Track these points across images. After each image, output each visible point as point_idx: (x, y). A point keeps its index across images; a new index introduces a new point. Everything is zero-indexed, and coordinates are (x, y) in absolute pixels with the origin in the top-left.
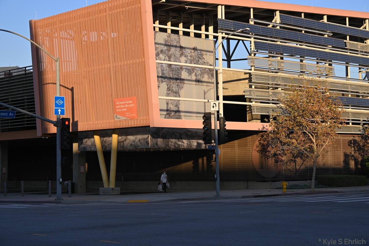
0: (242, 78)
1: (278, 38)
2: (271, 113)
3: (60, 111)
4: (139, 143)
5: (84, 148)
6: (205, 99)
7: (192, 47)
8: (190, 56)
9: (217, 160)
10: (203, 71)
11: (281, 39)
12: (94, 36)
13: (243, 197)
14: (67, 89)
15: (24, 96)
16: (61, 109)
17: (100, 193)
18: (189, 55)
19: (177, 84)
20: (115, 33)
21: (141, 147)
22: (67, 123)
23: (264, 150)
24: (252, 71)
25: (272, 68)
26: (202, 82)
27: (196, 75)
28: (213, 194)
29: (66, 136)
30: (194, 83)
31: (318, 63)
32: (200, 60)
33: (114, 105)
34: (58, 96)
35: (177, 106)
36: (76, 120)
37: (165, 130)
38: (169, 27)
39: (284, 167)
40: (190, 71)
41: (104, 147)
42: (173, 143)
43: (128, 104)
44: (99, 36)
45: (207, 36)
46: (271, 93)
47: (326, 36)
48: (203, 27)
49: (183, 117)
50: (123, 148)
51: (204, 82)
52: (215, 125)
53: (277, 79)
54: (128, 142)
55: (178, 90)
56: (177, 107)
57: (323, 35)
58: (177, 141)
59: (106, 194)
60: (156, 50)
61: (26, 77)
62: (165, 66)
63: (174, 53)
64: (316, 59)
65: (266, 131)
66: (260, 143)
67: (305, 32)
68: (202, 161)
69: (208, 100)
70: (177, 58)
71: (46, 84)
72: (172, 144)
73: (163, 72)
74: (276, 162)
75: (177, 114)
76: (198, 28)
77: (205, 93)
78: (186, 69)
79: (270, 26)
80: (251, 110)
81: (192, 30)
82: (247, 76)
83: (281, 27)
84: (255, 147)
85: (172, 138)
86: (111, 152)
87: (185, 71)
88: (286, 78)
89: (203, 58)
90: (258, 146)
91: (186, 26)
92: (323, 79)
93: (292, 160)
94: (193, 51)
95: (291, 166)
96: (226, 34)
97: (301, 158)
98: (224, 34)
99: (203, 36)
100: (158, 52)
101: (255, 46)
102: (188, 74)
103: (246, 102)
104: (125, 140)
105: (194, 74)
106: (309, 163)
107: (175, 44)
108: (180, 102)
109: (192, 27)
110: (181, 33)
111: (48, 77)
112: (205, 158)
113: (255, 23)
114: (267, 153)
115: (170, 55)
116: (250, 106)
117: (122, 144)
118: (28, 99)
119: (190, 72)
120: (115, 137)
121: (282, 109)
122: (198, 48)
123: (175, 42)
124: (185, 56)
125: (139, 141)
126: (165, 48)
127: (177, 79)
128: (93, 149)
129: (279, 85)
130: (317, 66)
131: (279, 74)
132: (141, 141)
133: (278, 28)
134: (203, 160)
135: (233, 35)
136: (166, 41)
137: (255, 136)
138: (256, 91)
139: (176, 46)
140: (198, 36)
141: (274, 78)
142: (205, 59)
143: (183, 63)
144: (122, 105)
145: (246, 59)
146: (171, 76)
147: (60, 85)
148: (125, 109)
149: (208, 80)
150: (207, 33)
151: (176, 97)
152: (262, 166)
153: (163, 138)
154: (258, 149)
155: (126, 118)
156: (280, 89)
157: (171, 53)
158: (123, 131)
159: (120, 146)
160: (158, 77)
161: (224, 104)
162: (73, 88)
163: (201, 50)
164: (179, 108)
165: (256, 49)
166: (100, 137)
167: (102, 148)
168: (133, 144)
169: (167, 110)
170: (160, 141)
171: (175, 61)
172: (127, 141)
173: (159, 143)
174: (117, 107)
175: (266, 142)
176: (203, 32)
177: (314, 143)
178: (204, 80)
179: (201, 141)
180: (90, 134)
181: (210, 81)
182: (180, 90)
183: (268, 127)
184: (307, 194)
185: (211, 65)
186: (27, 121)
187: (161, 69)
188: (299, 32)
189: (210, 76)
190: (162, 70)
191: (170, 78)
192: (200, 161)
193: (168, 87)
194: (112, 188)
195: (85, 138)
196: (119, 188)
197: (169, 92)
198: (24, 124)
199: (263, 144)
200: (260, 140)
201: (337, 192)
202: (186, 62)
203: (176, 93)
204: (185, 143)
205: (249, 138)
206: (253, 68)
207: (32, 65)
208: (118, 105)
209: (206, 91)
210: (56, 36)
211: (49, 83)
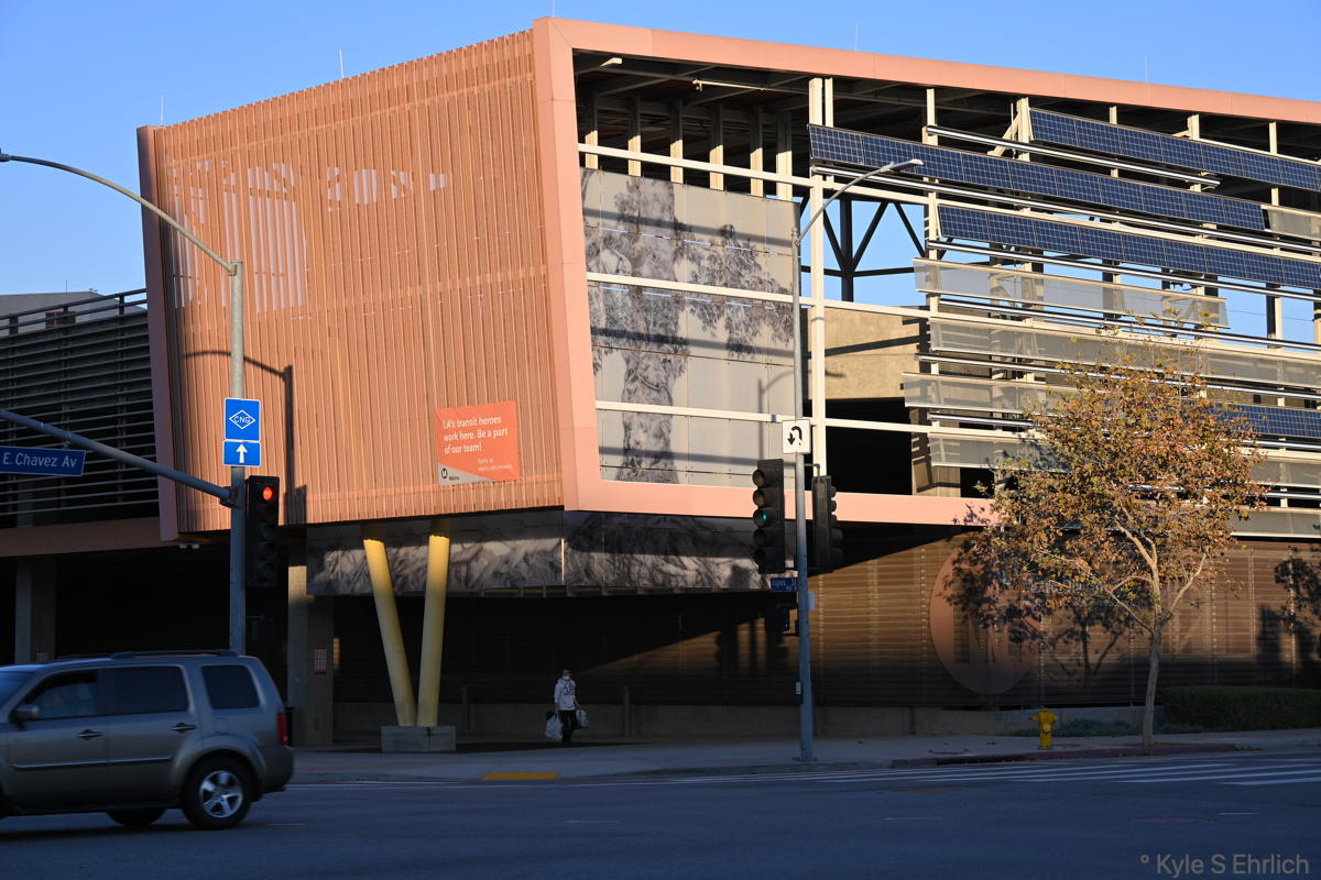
0: (894, 336)
1: (1024, 196)
2: (999, 465)
3: (242, 449)
4: (524, 566)
5: (330, 583)
6: (761, 411)
7: (718, 225)
8: (710, 258)
9: (803, 633)
10: (757, 311)
11: (1035, 198)
12: (366, 185)
13: (897, 764)
14: (268, 374)
15: (116, 398)
16: (245, 445)
17: (384, 747)
18: (706, 254)
19: (662, 357)
20: (441, 176)
21: (534, 580)
22: (267, 494)
23: (971, 594)
24: (932, 314)
25: (1001, 303)
26: (750, 350)
27: (729, 326)
28: (787, 752)
29: (264, 540)
30: (724, 354)
31: (1166, 285)
32: (743, 272)
33: (437, 431)
34: (237, 397)
35: (660, 435)
36: (299, 483)
37: (617, 520)
38: (634, 152)
39: (1044, 658)
40: (710, 310)
41: (400, 581)
42: (646, 567)
43: (484, 428)
44: (384, 187)
45: (770, 188)
46: (997, 393)
47: (1197, 189)
48: (757, 156)
49: (681, 476)
50: (466, 584)
51: (760, 351)
52: (797, 504)
53: (1019, 342)
54: (486, 563)
55: (666, 378)
56: (662, 440)
57: (1187, 185)
58: (659, 560)
59: (403, 748)
60: (586, 235)
61: (123, 331)
62: (618, 292)
63: (653, 247)
64: (1160, 270)
65: (980, 529)
66: (960, 570)
67: (1123, 173)
68: (751, 635)
69: (774, 417)
70: (663, 264)
71: (196, 354)
72: (644, 571)
73: (612, 313)
74: (1017, 638)
75: (661, 464)
76: (737, 156)
77: (761, 392)
78: (694, 303)
79: (997, 153)
80: (925, 451)
81: (716, 164)
82: (914, 330)
83: (1033, 157)
84: (939, 586)
85: (643, 552)
86: (424, 599)
87: (692, 311)
88: (1054, 337)
89: (756, 264)
90: (950, 579)
91: (697, 151)
92: (1184, 341)
93: (1071, 633)
94: (719, 240)
95: (1070, 653)
96: (838, 179)
97: (1107, 625)
98: (830, 179)
99: (757, 188)
100: (594, 244)
101: (943, 225)
102: (700, 323)
103: (909, 422)
104: (476, 556)
105: (721, 323)
106: (1133, 643)
107: (655, 214)
108: (674, 421)
109: (718, 153)
110: (677, 176)
111: (203, 330)
112: (761, 623)
113: (943, 141)
114: (985, 606)
115: (636, 254)
116: (923, 436)
117: (464, 569)
118: (130, 408)
119: (709, 314)
120: (439, 546)
121: (1038, 448)
122: (738, 229)
123: (658, 207)
124: (692, 259)
125: (525, 559)
126: (621, 228)
127: (660, 340)
128: (359, 587)
129: (1028, 362)
130: (1165, 297)
131: (1028, 322)
132: (532, 561)
133: (1025, 158)
134: (753, 630)
135: (862, 183)
136: (624, 204)
137: (939, 544)
138: (944, 383)
139: (659, 223)
140: (737, 185)
141: (1008, 338)
142: (764, 269)
143: (682, 282)
144: (466, 430)
145: (910, 270)
146: (642, 330)
147: (246, 359)
148: (477, 447)
149: (772, 346)
150: (769, 176)
151: (657, 402)
152: (964, 653)
153: (611, 551)
154: (950, 592)
155: (477, 478)
156: (1030, 378)
157: (642, 248)
158: (469, 526)
159: (458, 578)
160: (594, 331)
161: (829, 429)
162: (289, 369)
163: (749, 238)
164: (667, 443)
165: (944, 232)
166: (386, 547)
167: (393, 583)
168: (504, 570)
169: (626, 451)
170: (600, 561)
171: (654, 277)
172: (484, 562)
173: (597, 568)
174: (446, 438)
175: (980, 566)
176: (755, 171)
177: (1151, 572)
178: (758, 342)
179: (746, 563)
180: (351, 533)
181: (780, 346)
182: (671, 379)
183: (987, 512)
184: (1126, 754)
185: (783, 291)
186: (126, 486)
187: (606, 305)
188: (1098, 176)
189: (781, 330)
190: (610, 309)
191: (638, 337)
192: (744, 632)
193: (631, 367)
194: (428, 728)
195: (333, 548)
196: (450, 730)
197: (632, 387)
198: (113, 499)
199: (970, 574)
200: (958, 561)
201: (1233, 748)
202: (695, 280)
203: (658, 388)
204: (688, 570)
205: (920, 553)
206: (934, 302)
207: (144, 287)
208: (449, 432)
209: (765, 384)
210: (233, 183)
211: (205, 353)
